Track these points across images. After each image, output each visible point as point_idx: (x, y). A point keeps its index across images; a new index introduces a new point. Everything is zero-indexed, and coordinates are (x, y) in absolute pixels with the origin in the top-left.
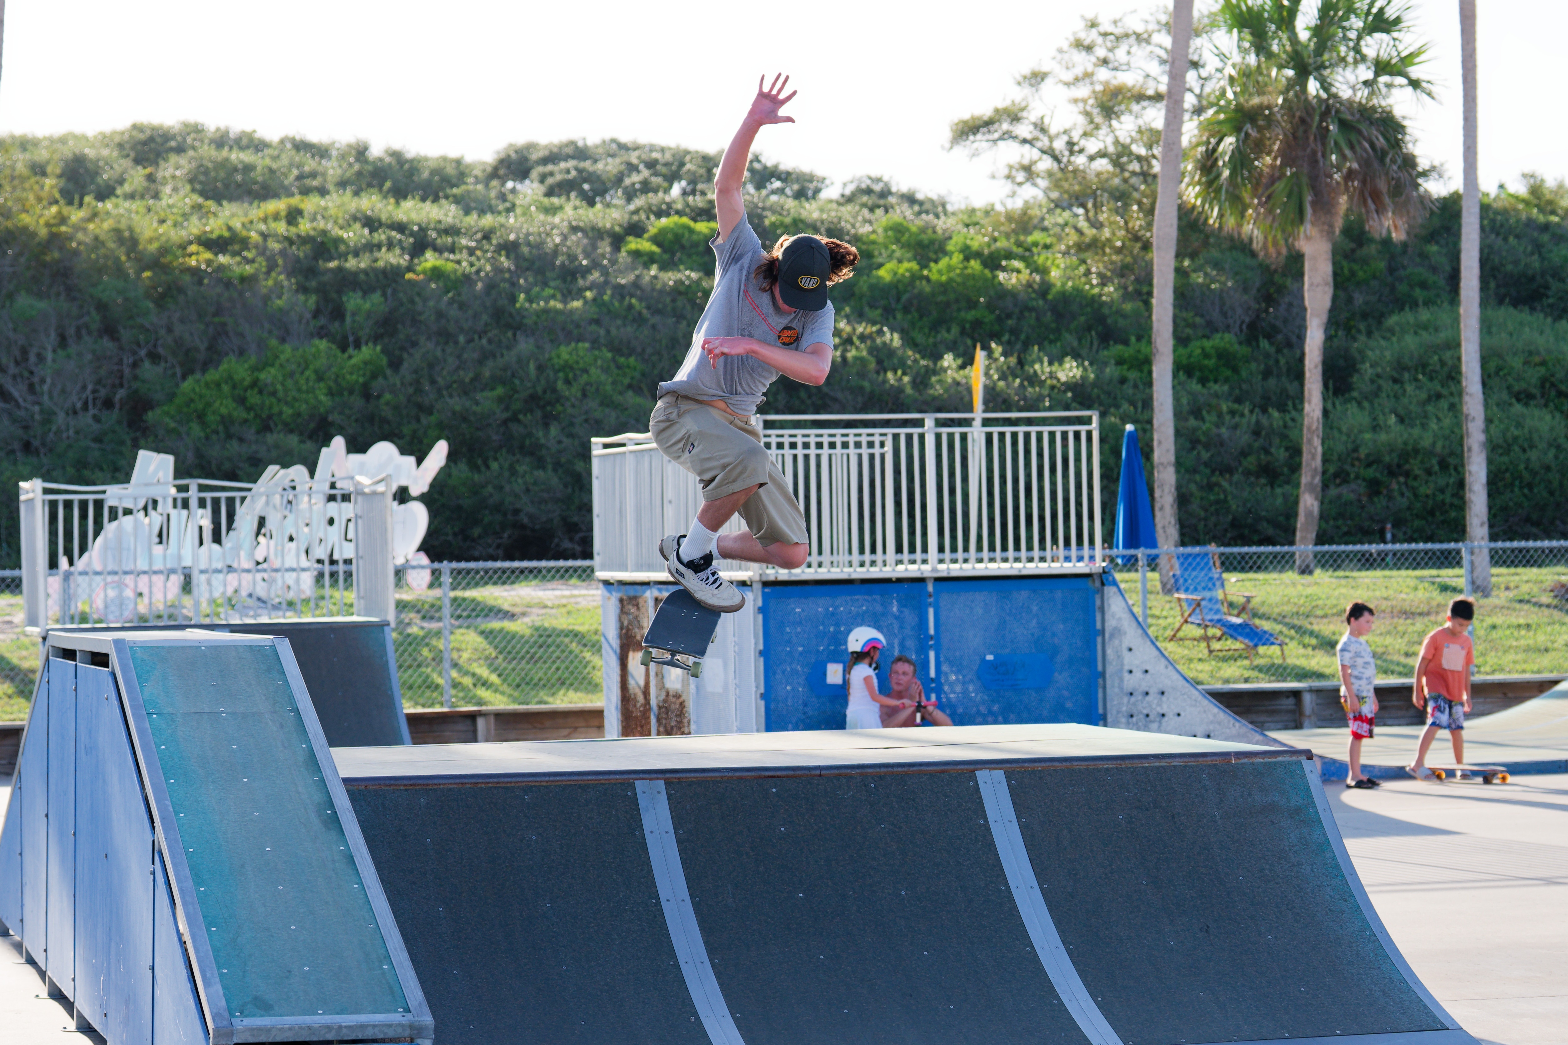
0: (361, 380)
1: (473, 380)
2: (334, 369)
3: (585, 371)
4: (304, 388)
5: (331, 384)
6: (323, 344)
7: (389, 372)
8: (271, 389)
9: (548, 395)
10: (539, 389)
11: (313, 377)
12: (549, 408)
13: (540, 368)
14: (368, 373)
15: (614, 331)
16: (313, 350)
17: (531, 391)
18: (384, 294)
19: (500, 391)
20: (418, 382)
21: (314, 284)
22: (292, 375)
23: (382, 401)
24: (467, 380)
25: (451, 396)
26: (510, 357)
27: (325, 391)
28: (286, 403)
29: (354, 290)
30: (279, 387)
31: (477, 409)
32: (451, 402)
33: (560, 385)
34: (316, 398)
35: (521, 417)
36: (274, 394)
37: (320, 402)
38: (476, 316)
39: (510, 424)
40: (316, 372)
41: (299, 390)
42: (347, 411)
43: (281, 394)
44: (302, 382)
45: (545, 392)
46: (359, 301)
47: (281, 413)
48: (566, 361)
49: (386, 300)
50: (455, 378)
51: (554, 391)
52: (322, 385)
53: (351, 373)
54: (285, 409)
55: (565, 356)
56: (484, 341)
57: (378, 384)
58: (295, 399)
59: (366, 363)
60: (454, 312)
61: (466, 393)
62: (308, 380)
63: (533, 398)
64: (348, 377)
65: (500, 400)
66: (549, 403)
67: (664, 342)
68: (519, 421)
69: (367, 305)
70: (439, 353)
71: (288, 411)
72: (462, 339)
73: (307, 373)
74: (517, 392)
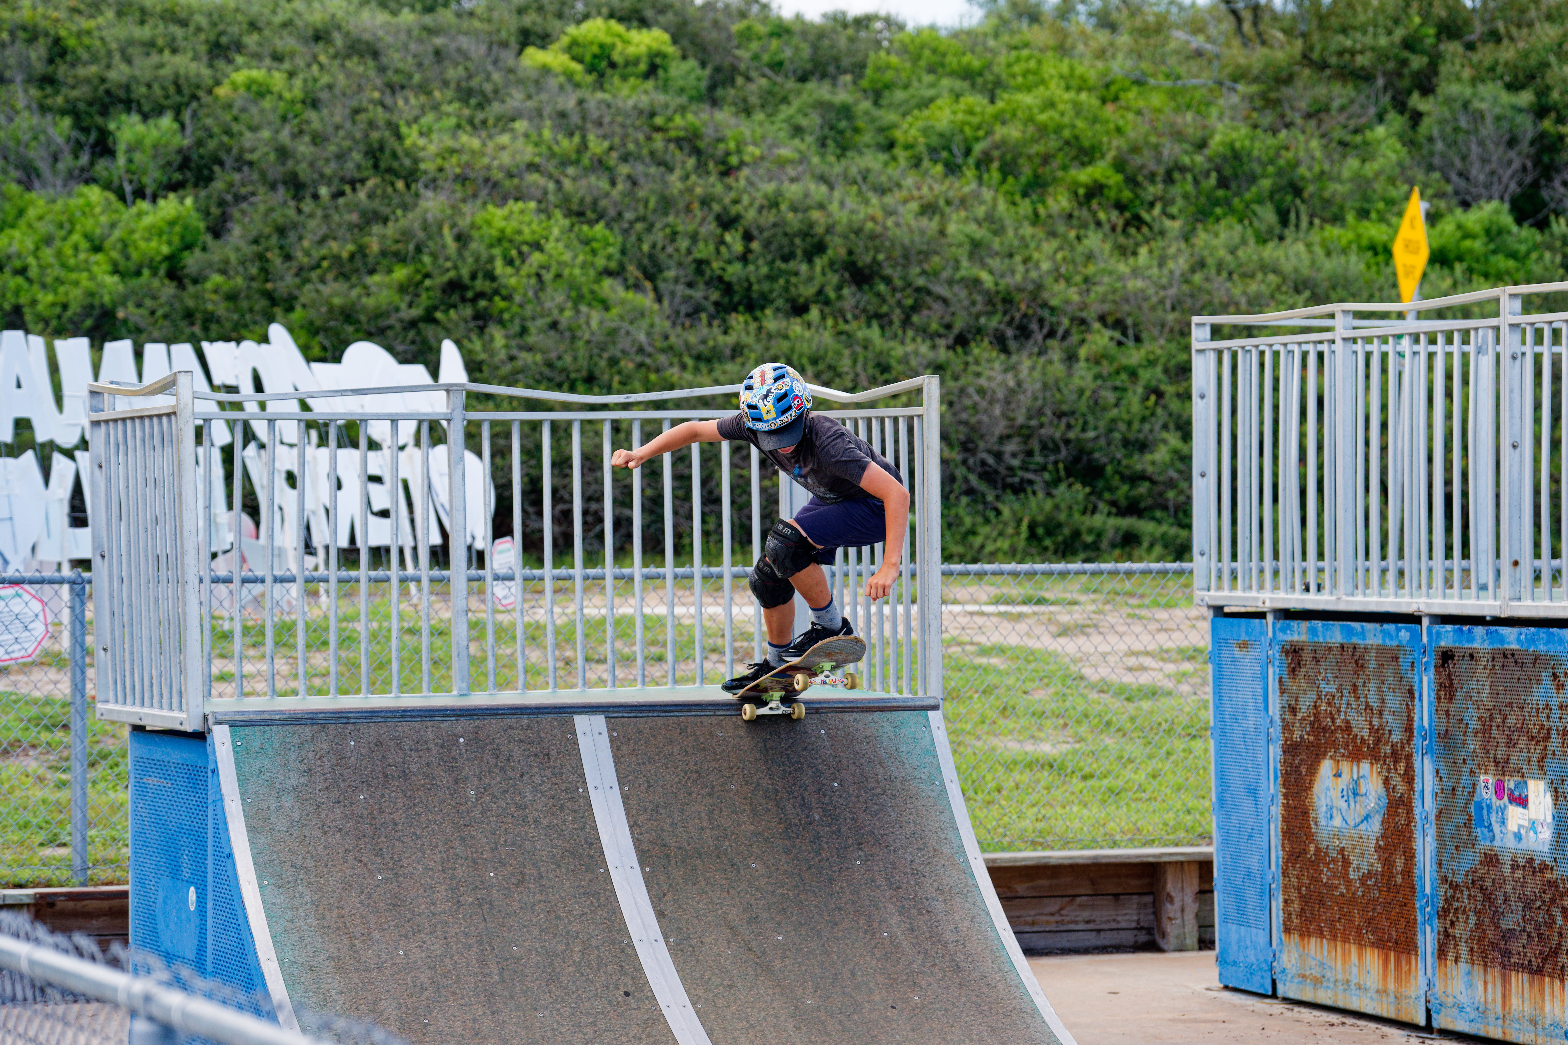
0: (165, 250)
1: (352, 256)
2: (117, 234)
3: (537, 246)
4: (72, 262)
5: (115, 255)
6: (94, 193)
7: (209, 238)
8: (17, 264)
9: (480, 284)
10: (465, 272)
11: (84, 245)
12: (483, 303)
13: (461, 238)
14: (176, 240)
15: (567, 184)
16: (81, 201)
17: (452, 274)
18: (177, 118)
19: (401, 273)
20: (261, 257)
21: (60, 100)
22: (48, 241)
23: (209, 285)
24: (345, 255)
25: (322, 280)
26: (409, 220)
27: (107, 267)
28: (44, 286)
29: (129, 110)
30: (31, 261)
31: (369, 302)
32: (326, 290)
33: (499, 268)
34: (92, 278)
35: (439, 315)
36: (22, 271)
37: (101, 285)
38: (341, 157)
39: (422, 325)
40: (87, 236)
41: (64, 266)
42: (149, 303)
43: (33, 272)
44: (68, 251)
45: (473, 277)
46: (140, 128)
47: (34, 302)
48: (502, 231)
49: (183, 126)
50: (324, 251)
51: (491, 276)
52: (100, 257)
53: (148, 240)
54: (40, 296)
55: (499, 223)
56: (362, 195)
57: (192, 261)
58: (59, 281)
59: (172, 223)
60: (303, 148)
61: (346, 277)
62: (76, 248)
63: (454, 287)
64: (142, 244)
65: (402, 289)
66: (480, 295)
67: (652, 204)
68: (435, 321)
69: (155, 133)
70: (291, 212)
71: (46, 299)
72: (324, 191)
73: (76, 237)
74: (427, 276)
